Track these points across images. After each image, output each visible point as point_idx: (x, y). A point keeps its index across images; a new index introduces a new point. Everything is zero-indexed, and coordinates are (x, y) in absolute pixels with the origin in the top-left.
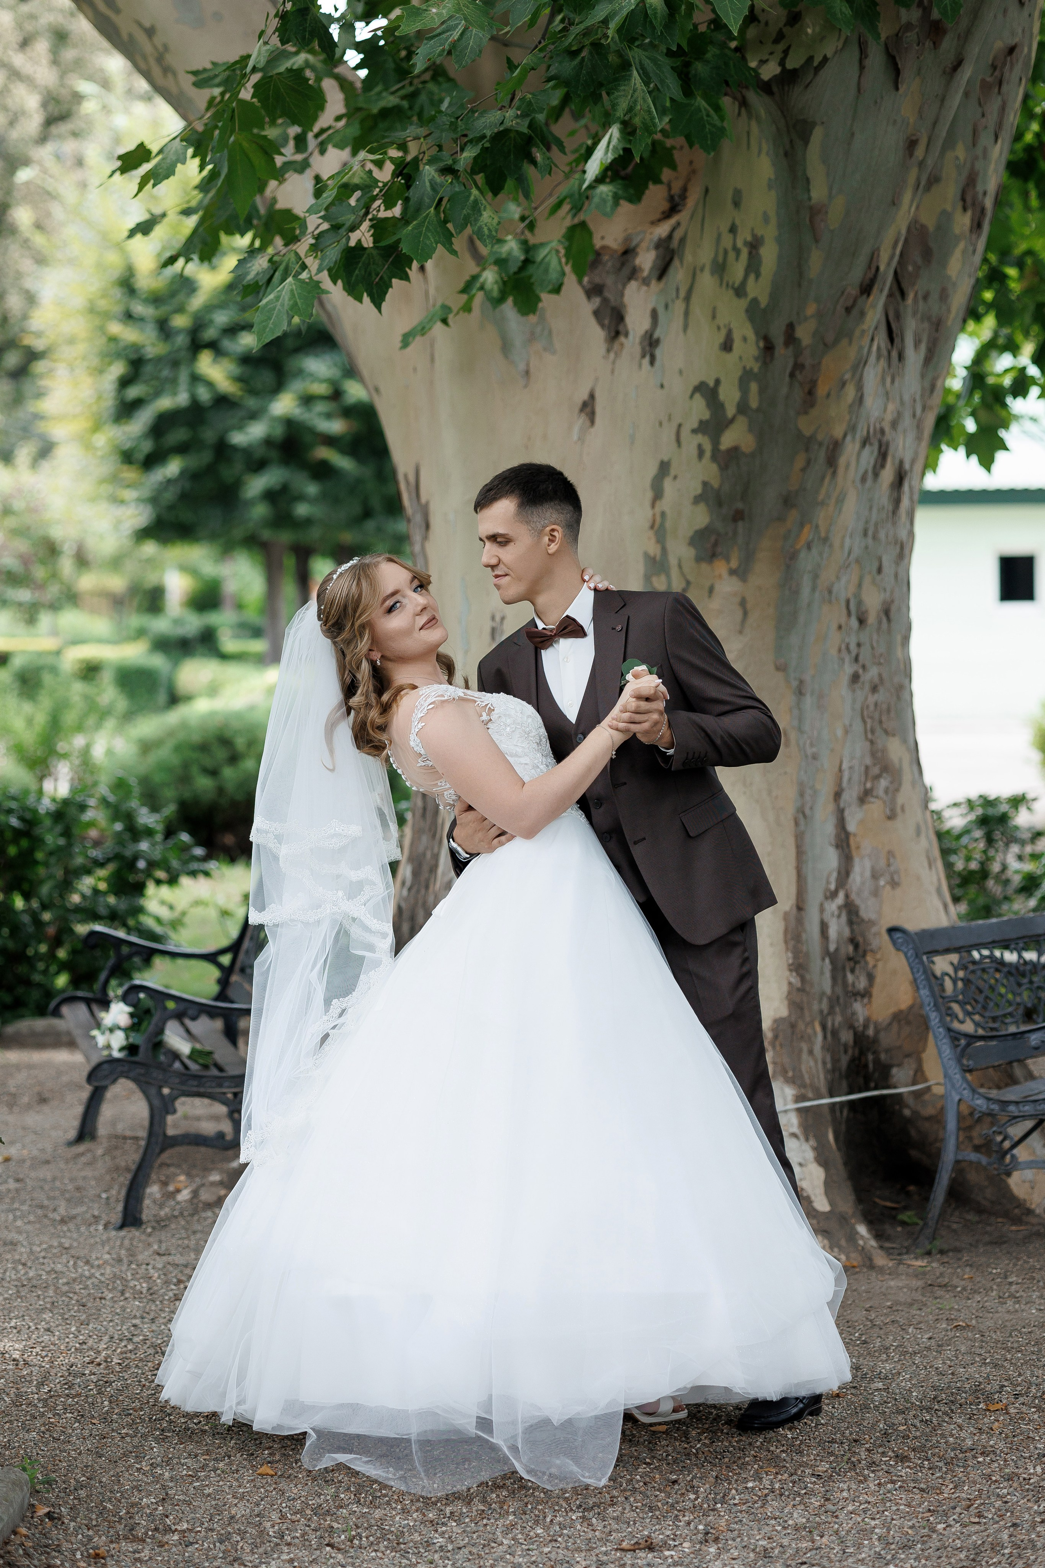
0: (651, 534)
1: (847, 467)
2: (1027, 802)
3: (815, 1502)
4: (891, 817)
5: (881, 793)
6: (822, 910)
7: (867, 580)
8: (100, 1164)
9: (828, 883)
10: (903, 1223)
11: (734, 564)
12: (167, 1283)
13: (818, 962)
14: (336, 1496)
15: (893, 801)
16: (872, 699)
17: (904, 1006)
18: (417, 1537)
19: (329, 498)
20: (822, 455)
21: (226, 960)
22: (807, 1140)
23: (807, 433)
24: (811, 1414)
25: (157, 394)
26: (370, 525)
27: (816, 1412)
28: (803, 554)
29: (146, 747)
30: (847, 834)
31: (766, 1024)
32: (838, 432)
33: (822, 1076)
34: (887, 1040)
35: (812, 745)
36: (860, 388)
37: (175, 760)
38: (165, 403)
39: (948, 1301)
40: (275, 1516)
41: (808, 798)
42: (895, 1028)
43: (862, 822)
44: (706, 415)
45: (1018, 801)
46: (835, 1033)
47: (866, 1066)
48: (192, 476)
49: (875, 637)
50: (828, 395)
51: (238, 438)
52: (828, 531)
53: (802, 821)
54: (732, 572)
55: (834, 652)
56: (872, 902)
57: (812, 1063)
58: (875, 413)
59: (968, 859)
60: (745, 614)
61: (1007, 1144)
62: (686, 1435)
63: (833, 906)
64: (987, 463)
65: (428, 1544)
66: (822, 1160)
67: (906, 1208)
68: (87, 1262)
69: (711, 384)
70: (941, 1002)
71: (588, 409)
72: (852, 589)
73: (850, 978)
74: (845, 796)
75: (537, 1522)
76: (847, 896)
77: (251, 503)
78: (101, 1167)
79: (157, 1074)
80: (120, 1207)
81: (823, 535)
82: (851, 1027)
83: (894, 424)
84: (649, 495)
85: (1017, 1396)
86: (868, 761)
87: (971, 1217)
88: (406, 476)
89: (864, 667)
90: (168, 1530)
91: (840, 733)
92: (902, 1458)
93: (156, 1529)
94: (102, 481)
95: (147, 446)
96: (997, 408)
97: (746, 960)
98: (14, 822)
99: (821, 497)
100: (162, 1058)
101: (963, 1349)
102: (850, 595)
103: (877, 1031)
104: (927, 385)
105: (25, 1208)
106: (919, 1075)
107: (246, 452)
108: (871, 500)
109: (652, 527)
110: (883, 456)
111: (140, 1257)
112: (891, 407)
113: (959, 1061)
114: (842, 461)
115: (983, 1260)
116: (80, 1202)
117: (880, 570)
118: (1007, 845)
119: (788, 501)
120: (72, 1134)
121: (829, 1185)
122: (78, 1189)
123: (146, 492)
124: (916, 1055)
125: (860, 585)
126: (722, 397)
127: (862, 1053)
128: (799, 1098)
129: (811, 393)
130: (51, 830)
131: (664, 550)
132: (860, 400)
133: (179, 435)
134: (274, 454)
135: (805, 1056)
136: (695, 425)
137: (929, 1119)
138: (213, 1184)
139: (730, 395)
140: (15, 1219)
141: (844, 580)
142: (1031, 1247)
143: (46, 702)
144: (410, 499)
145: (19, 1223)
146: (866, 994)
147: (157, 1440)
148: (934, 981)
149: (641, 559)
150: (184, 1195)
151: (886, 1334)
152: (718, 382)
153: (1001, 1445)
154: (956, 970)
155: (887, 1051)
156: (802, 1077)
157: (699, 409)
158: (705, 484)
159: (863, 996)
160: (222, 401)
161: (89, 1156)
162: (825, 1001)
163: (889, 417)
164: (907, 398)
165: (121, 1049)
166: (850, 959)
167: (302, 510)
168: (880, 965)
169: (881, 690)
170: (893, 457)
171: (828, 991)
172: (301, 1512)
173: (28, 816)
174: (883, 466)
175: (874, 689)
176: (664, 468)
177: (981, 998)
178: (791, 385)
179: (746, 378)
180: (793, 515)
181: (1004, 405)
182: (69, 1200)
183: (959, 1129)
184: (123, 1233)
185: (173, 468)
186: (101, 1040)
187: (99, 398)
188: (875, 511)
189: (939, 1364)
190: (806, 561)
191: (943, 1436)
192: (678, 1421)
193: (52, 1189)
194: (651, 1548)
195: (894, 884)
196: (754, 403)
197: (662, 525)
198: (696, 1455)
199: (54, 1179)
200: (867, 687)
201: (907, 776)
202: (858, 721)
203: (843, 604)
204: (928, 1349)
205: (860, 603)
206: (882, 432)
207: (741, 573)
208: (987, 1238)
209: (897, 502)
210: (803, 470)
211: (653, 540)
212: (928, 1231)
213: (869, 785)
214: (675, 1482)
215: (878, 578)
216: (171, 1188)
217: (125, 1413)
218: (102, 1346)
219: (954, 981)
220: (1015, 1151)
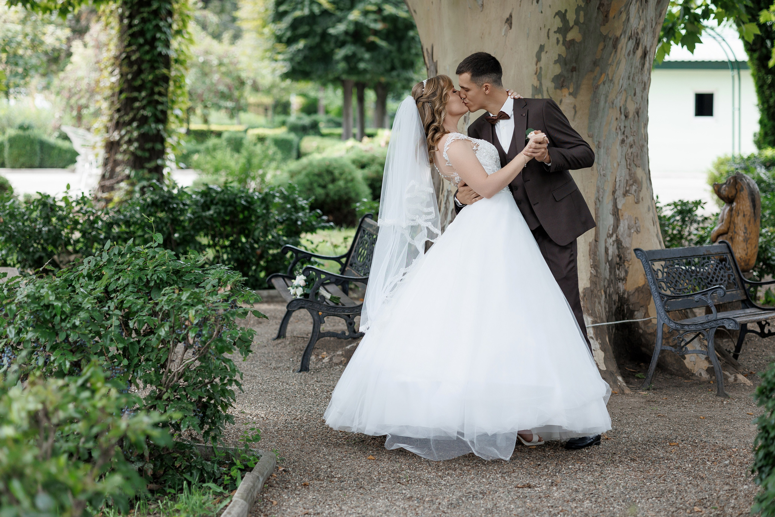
0: (535, 76)
1: (622, 49)
2: (702, 204)
3: (597, 474)
4: (637, 202)
5: (633, 192)
6: (606, 242)
7: (629, 99)
8: (288, 347)
9: (609, 230)
10: (638, 378)
11: (571, 90)
12: (322, 392)
13: (604, 264)
14: (401, 467)
15: (638, 196)
16: (630, 151)
17: (641, 285)
18: (434, 481)
19: (375, 60)
20: (611, 42)
21: (344, 260)
22: (597, 340)
23: (604, 33)
24: (596, 444)
25: (294, 9)
26: (394, 73)
27: (598, 444)
28: (601, 87)
29: (293, 174)
30: (618, 209)
31: (581, 290)
32: (618, 34)
33: (604, 314)
34: (633, 299)
35: (603, 170)
36: (628, 14)
37: (307, 180)
38: (298, 13)
39: (656, 407)
40: (376, 473)
41: (601, 193)
42: (636, 294)
43: (624, 204)
44: (561, 25)
45: (697, 203)
46: (610, 296)
47: (624, 310)
48: (310, 48)
49: (632, 123)
50: (614, 17)
51: (332, 31)
52: (612, 77)
53: (598, 203)
54: (570, 94)
55: (614, 130)
56: (628, 239)
57: (600, 308)
58: (635, 26)
59: (673, 229)
60: (576, 112)
61: (683, 344)
62: (544, 450)
63: (611, 241)
64: (691, 49)
65: (439, 484)
66: (603, 349)
67: (639, 372)
68: (287, 384)
69: (563, 12)
70: (656, 281)
71: (509, 22)
72: (622, 102)
73: (617, 272)
74: (617, 193)
75: (483, 477)
76: (617, 236)
77: (337, 62)
78: (289, 348)
79: (316, 306)
80: (299, 364)
81: (610, 78)
82: (618, 293)
83: (643, 30)
84: (535, 59)
85: (682, 441)
86: (628, 178)
87: (668, 376)
88: (427, 50)
89: (627, 137)
90: (333, 477)
91: (615, 165)
92: (633, 460)
93: (328, 477)
94: (266, 51)
95: (289, 34)
96: (696, 23)
97: (572, 255)
98: (243, 202)
99: (610, 62)
100: (319, 299)
101: (661, 424)
102: (621, 105)
103: (629, 296)
104: (658, 13)
105: (258, 363)
106: (646, 314)
107: (336, 37)
108: (632, 64)
109: (536, 74)
110: (638, 44)
111: (310, 383)
112: (641, 23)
113: (664, 307)
114: (619, 46)
115: (672, 392)
116: (281, 362)
117: (635, 94)
118: (691, 224)
119: (595, 63)
120: (275, 336)
121: (606, 359)
122: (280, 357)
123: (288, 56)
124: (645, 307)
125: (626, 101)
126: (568, 18)
127: (622, 305)
128: (594, 322)
129: (606, 16)
130: (260, 206)
131: (541, 84)
132: (628, 20)
133: (304, 29)
134: (349, 39)
135: (597, 304)
136: (556, 30)
137: (651, 334)
138: (338, 355)
139: (571, 17)
140: (254, 368)
141: (619, 98)
142: (693, 388)
143: (244, 153)
144: (429, 60)
145: (256, 369)
146: (624, 279)
147: (325, 446)
148: (654, 273)
149: (531, 88)
150: (326, 360)
151: (629, 418)
152: (566, 11)
153: (675, 457)
154: (663, 268)
155: (632, 304)
156: (595, 313)
157: (558, 23)
158: (559, 55)
159: (623, 280)
160: (325, 13)
161: (283, 344)
162: (606, 281)
163: (641, 27)
164: (649, 19)
165: (301, 296)
166: (617, 264)
167: (362, 66)
168: (631, 266)
169: (634, 147)
170: (642, 45)
171: (608, 278)
172: (387, 472)
173: (249, 200)
174: (637, 49)
175: (631, 146)
176: (542, 48)
177: (674, 281)
178: (598, 13)
179: (578, 10)
180: (598, 69)
181: (699, 22)
182: (276, 361)
183: (663, 338)
184: (301, 374)
185: (301, 44)
186: (292, 291)
187: (267, 10)
188: (633, 68)
189: (651, 429)
190: (603, 90)
191: (651, 453)
192: (541, 445)
193: (268, 356)
194: (529, 487)
195: (638, 232)
196: (582, 20)
197: (540, 73)
198: (548, 457)
199: (269, 353)
200: (628, 145)
201: (644, 186)
202: (624, 160)
203: (618, 109)
204: (647, 424)
205: (626, 109)
206: (638, 34)
207: (574, 94)
208: (674, 384)
209: (643, 65)
210: (602, 50)
211: (536, 79)
212: (648, 380)
213: (628, 188)
214: (539, 465)
215: (634, 98)
216: (320, 357)
217: (311, 436)
218: (298, 413)
219: (663, 273)
220: (687, 346)
